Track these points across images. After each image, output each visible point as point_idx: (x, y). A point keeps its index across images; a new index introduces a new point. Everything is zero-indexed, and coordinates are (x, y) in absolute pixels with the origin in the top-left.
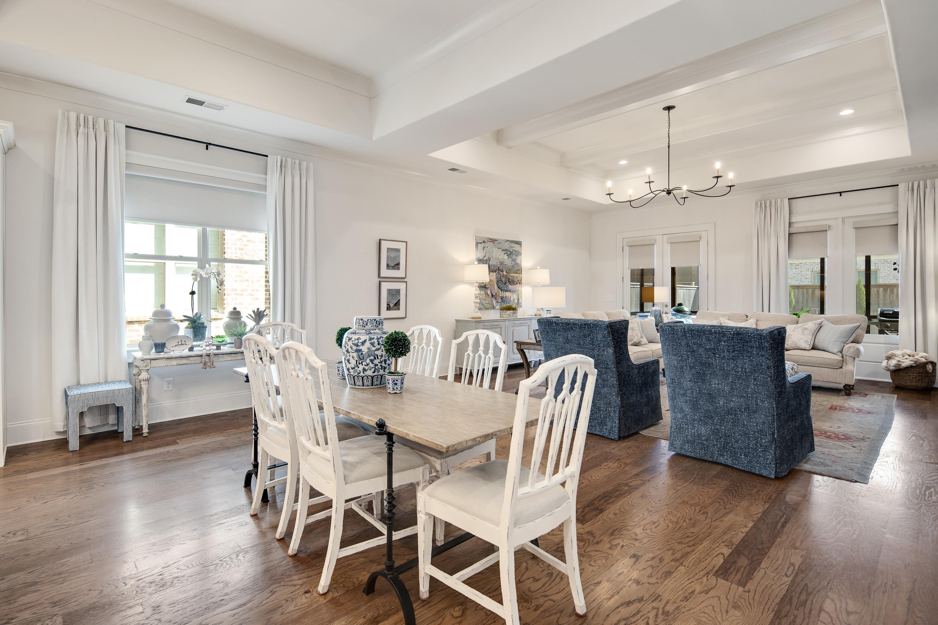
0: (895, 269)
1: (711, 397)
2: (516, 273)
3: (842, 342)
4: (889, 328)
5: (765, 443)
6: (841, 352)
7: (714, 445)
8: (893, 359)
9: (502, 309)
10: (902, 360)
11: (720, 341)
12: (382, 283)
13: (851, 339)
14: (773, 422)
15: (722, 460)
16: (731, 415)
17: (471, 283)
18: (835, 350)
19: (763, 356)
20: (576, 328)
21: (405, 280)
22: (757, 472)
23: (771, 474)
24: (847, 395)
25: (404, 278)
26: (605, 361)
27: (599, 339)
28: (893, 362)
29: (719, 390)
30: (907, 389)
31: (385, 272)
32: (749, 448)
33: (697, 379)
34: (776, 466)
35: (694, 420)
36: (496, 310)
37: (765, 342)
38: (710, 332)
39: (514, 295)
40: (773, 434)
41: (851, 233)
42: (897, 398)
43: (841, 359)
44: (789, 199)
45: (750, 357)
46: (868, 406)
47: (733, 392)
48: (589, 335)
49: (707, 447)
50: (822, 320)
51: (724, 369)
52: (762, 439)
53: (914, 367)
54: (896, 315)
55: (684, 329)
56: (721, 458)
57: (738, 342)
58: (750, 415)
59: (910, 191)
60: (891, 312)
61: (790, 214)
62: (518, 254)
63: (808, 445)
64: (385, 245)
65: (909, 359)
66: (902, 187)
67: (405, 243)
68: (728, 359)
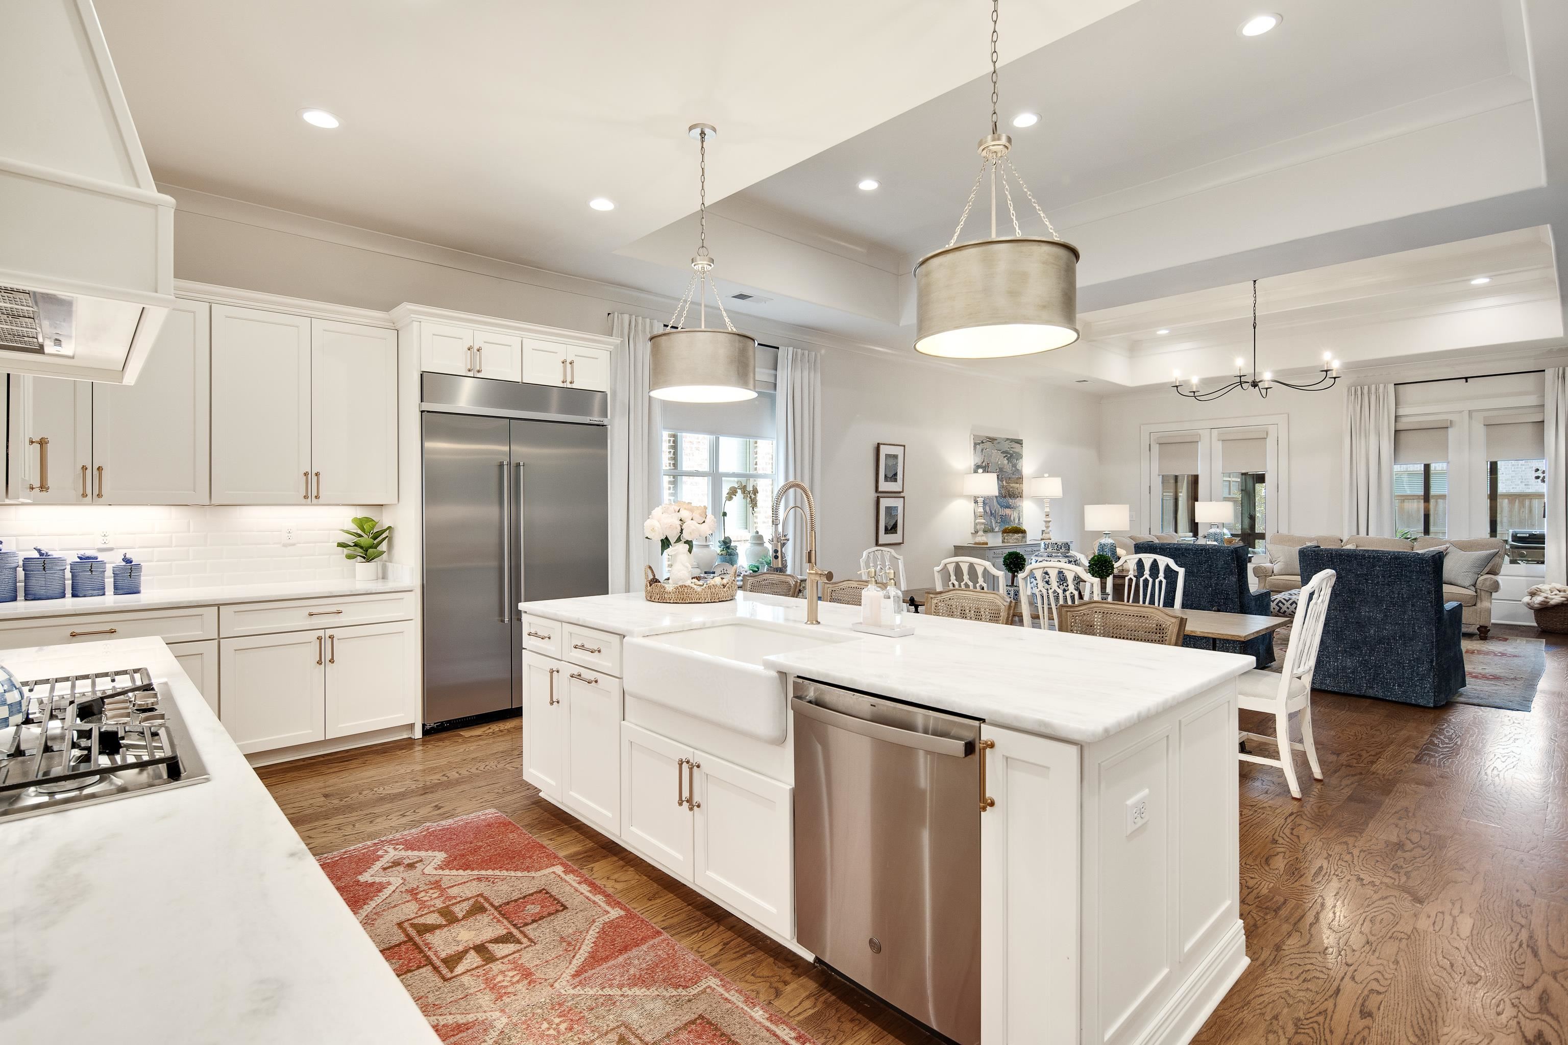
0: (1537, 478)
1: (1361, 625)
2: (1017, 483)
3: (1475, 573)
4: (1524, 557)
5: (1422, 671)
6: (1474, 585)
7: (1362, 677)
8: (1539, 595)
9: (1005, 532)
10: (1550, 596)
11: (1374, 566)
12: (881, 499)
13: (1487, 569)
14: (1431, 649)
15: (1371, 693)
16: (1384, 644)
17: (967, 497)
18: (1467, 583)
19: (1423, 580)
20: (1189, 554)
21: (902, 495)
22: (1413, 702)
23: (1429, 702)
24: (1481, 639)
25: (900, 492)
26: (1225, 591)
27: (1219, 566)
28: (1538, 599)
29: (1369, 618)
30: (1557, 633)
31: (884, 486)
32: (1403, 678)
33: (1343, 607)
34: (1435, 695)
35: (1337, 652)
36: (995, 534)
37: (1426, 566)
38: (1363, 557)
39: (1015, 513)
40: (1432, 661)
41: (1480, 431)
42: (1546, 643)
43: (1475, 594)
44: (1395, 384)
45: (1409, 581)
46: (1511, 650)
47: (1387, 619)
48: (1207, 561)
49: (1354, 680)
50: (1448, 545)
51: (1377, 595)
52: (1418, 667)
53: (1566, 604)
54: (1539, 539)
55: (1332, 553)
56: (1370, 691)
57: (1396, 567)
58: (1405, 643)
59: (1560, 379)
60: (1528, 535)
61: (1396, 405)
62: (1019, 456)
63: (1460, 679)
64: (884, 451)
65: (1559, 595)
66: (1549, 374)
67: (903, 447)
68: (1382, 585)
